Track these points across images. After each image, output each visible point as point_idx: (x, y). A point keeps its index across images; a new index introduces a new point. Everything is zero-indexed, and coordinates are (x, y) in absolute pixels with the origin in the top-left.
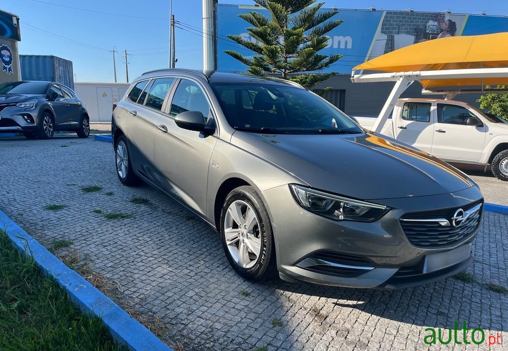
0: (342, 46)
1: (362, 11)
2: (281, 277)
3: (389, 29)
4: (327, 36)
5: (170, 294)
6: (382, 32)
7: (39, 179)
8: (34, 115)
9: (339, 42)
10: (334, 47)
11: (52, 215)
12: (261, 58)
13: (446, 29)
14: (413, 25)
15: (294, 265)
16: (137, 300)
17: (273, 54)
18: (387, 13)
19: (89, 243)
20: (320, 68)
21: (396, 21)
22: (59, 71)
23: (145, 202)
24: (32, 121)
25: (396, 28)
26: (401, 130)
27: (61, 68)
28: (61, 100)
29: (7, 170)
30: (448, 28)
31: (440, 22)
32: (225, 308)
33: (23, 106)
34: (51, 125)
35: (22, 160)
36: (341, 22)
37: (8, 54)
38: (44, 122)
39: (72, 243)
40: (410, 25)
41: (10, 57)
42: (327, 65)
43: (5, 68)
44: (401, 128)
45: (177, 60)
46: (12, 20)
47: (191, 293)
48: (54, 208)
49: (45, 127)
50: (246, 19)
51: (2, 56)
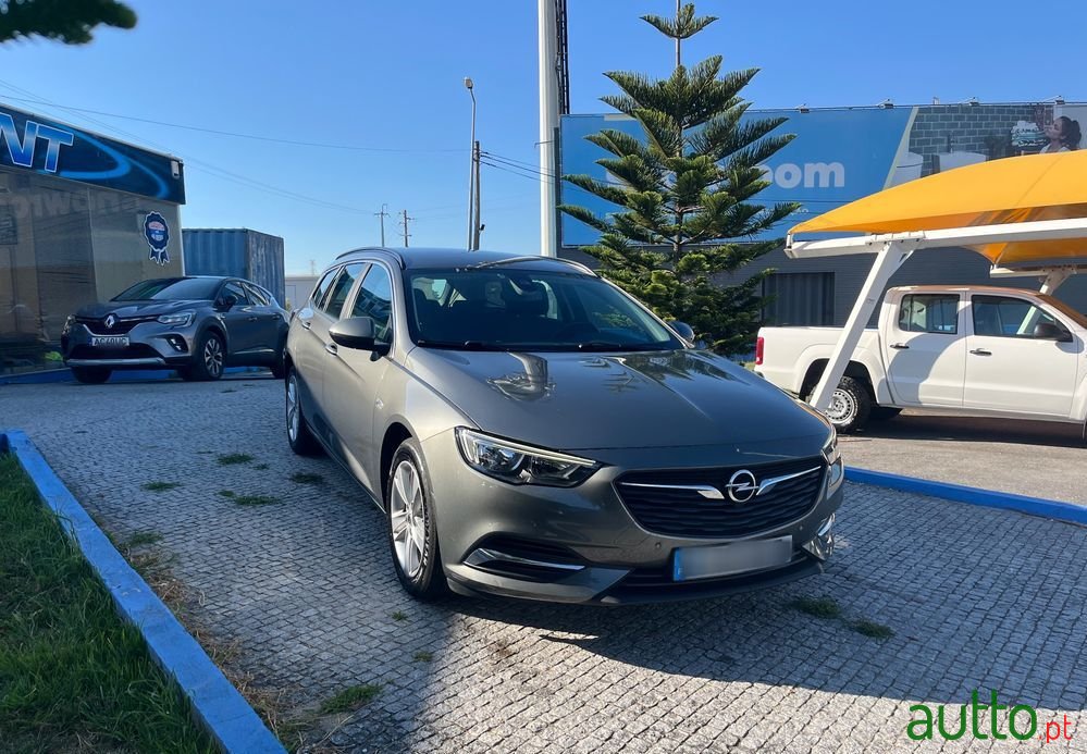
0: (824, 183)
1: (863, 110)
2: (451, 587)
3: (927, 142)
4: (761, 167)
5: (275, 612)
6: (910, 150)
7: (157, 443)
8: (189, 337)
9: (817, 175)
10: (806, 186)
11: (152, 496)
12: (628, 217)
13: (1056, 137)
14: (981, 132)
15: (461, 562)
16: (219, 618)
17: (647, 208)
18: (922, 110)
19: (187, 539)
20: (753, 231)
21: (942, 126)
22: (257, 257)
23: (313, 479)
24: (185, 348)
25: (941, 141)
26: (896, 351)
27: (262, 251)
28: (247, 309)
29: (110, 430)
30: (1062, 134)
31: (1042, 123)
32: (352, 635)
33: (170, 321)
34: (220, 354)
35: (145, 415)
36: (790, 138)
37: (161, 228)
38: (207, 350)
39: (161, 539)
40: (974, 133)
41: (165, 233)
42: (767, 224)
43: (154, 254)
44: (897, 347)
45: (483, 226)
46: (170, 166)
47: (311, 612)
48: (159, 487)
49: (207, 359)
50: (600, 142)
51: (149, 232)
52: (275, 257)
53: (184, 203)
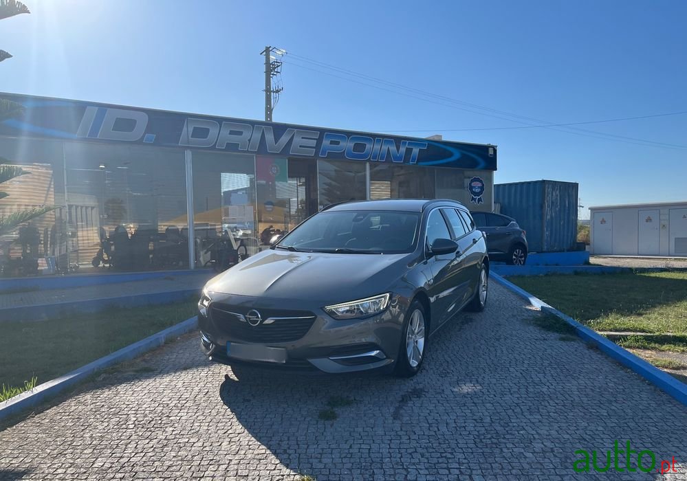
27: (556, 193)
37: (480, 185)
41: (482, 188)
43: (473, 199)
51: (471, 188)
52: (569, 195)
53: (496, 170)
